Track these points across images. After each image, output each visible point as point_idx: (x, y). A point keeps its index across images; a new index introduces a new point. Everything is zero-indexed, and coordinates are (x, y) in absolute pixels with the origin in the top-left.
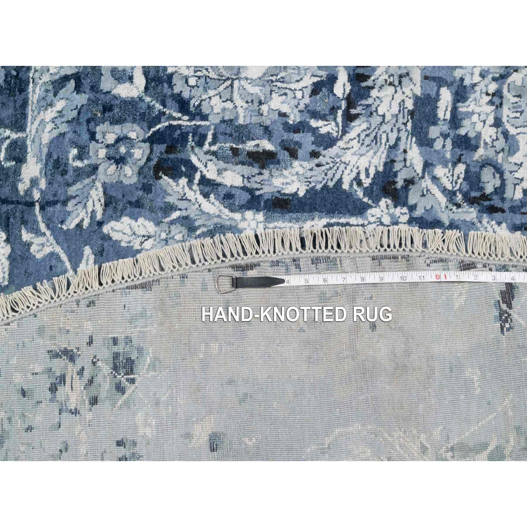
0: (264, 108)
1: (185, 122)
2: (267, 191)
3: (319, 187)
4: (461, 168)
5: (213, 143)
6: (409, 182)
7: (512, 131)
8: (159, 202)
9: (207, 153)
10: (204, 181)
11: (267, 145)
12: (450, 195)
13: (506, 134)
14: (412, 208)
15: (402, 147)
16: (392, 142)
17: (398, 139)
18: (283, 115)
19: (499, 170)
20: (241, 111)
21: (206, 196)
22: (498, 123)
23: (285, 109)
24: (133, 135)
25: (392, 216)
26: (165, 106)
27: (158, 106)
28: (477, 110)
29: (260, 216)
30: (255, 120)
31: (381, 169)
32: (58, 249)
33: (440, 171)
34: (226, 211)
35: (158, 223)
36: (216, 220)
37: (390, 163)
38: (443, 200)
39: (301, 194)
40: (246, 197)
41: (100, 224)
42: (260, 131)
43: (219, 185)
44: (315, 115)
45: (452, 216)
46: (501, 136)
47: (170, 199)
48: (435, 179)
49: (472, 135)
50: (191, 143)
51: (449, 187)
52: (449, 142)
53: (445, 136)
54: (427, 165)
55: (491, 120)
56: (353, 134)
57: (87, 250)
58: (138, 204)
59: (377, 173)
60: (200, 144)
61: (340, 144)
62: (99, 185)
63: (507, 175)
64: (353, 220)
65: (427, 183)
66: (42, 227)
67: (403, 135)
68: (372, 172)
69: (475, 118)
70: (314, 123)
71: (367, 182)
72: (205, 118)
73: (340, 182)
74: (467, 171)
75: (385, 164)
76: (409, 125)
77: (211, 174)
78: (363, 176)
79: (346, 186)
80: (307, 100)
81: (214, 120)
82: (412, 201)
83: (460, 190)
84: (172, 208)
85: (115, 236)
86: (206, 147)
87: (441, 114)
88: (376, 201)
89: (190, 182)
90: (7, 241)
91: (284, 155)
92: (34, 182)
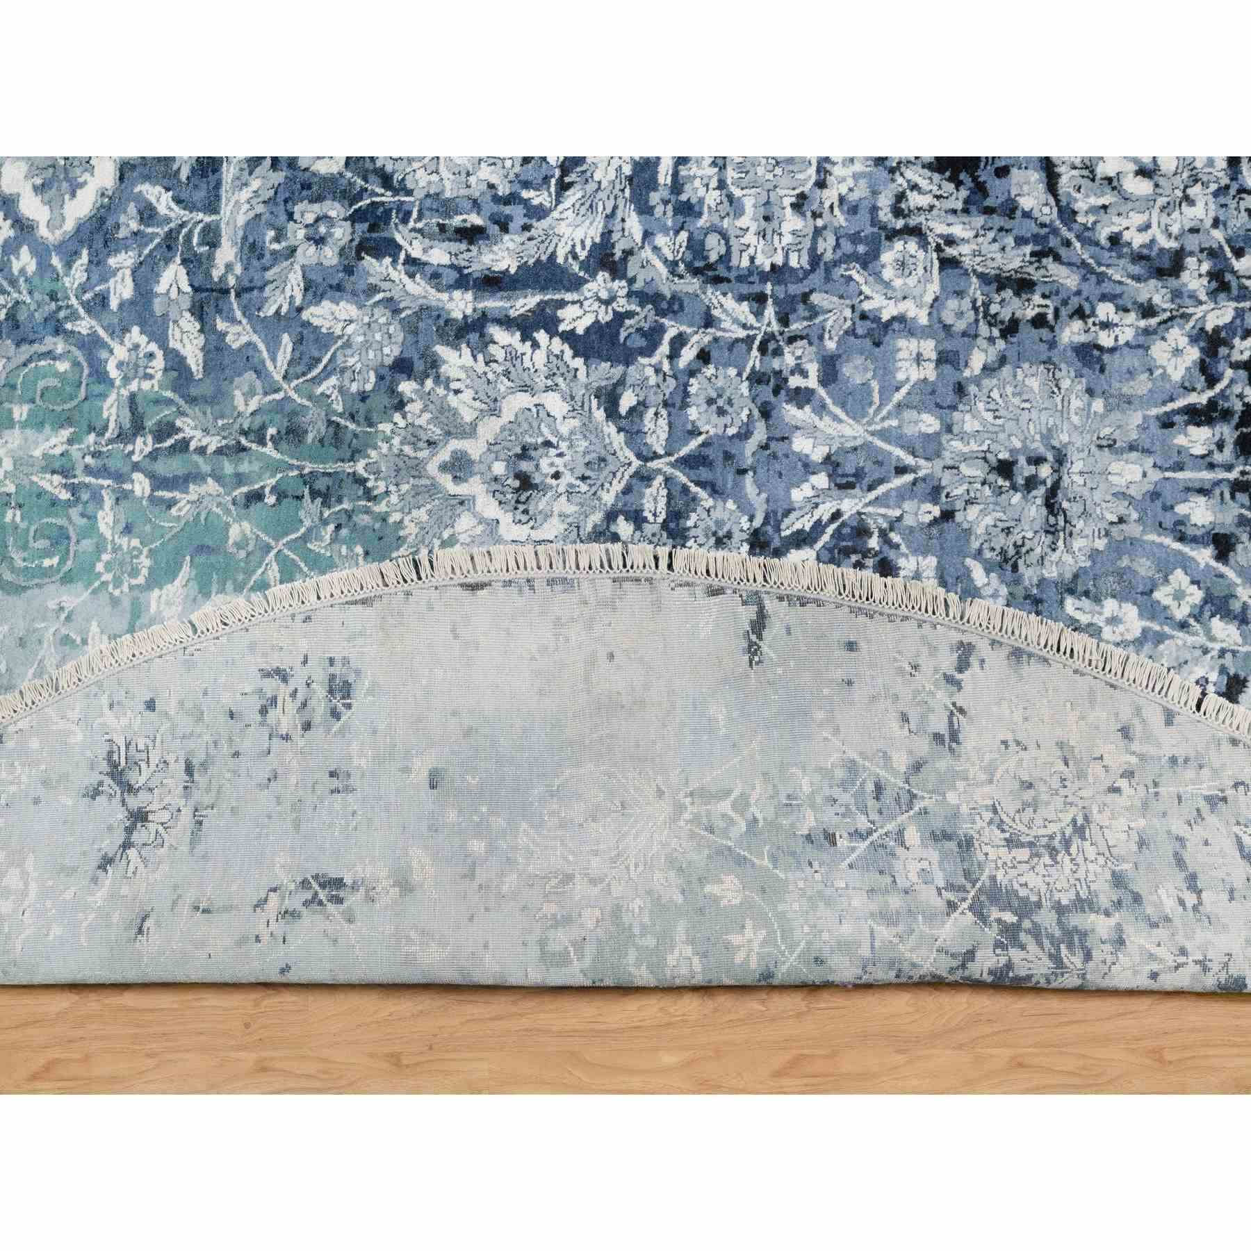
0: (472, 180)
1: (388, 197)
2: (476, 269)
3: (531, 262)
4: (684, 235)
5: (419, 219)
6: (628, 253)
7: (737, 192)
8: (361, 286)
9: (414, 230)
10: (411, 261)
11: (476, 220)
12: (672, 266)
13: (730, 197)
14: (632, 281)
15: (619, 214)
16: (609, 211)
17: (615, 208)
18: (491, 186)
19: (724, 236)
20: (448, 185)
21: (412, 276)
22: (722, 185)
23: (494, 180)
24: (333, 214)
25: (610, 290)
26: (367, 181)
27: (360, 182)
28: (700, 173)
29: (469, 296)
30: (464, 192)
31: (598, 240)
32: (255, 338)
33: (661, 240)
34: (433, 291)
35: (361, 307)
36: (421, 301)
37: (607, 234)
38: (663, 270)
39: (513, 271)
40: (453, 276)
41: (300, 310)
42: (467, 205)
43: (425, 264)
44: (526, 185)
45: (673, 287)
46: (725, 200)
47: (372, 280)
48: (656, 249)
49: (694, 201)
50: (394, 220)
51: (670, 258)
52: (670, 207)
53: (666, 202)
54: (647, 235)
55: (714, 184)
56: (567, 203)
57: (286, 338)
58: (339, 288)
59: (594, 244)
60: (405, 221)
61: (555, 214)
62: (297, 267)
63: (733, 241)
64: (569, 297)
65: (647, 253)
66: (238, 314)
67: (621, 202)
68: (588, 243)
69: (697, 183)
70: (525, 194)
71: (583, 255)
72: (409, 193)
73: (553, 256)
74: (689, 239)
75: (603, 235)
76: (627, 191)
77: (416, 253)
78: (578, 249)
79: (560, 260)
80: (517, 169)
81: (419, 194)
82: (630, 274)
83: (682, 260)
84: (374, 289)
85: (316, 322)
86: (411, 224)
87: (661, 180)
88: (594, 275)
89: (395, 262)
90: (201, 331)
91: (494, 229)
92: (229, 267)
